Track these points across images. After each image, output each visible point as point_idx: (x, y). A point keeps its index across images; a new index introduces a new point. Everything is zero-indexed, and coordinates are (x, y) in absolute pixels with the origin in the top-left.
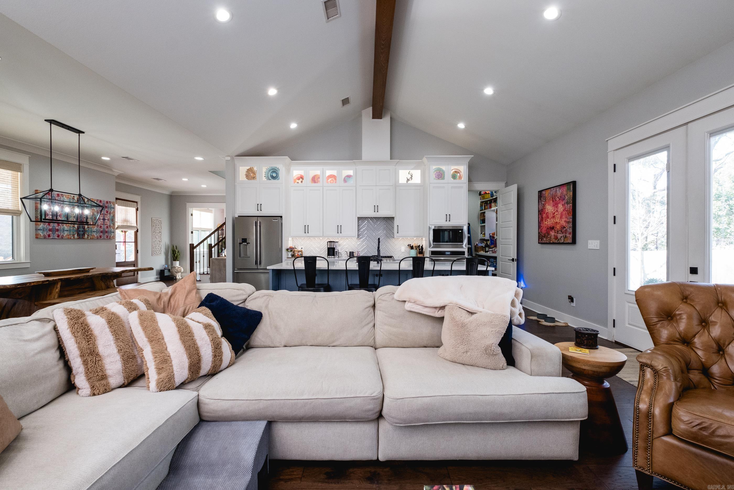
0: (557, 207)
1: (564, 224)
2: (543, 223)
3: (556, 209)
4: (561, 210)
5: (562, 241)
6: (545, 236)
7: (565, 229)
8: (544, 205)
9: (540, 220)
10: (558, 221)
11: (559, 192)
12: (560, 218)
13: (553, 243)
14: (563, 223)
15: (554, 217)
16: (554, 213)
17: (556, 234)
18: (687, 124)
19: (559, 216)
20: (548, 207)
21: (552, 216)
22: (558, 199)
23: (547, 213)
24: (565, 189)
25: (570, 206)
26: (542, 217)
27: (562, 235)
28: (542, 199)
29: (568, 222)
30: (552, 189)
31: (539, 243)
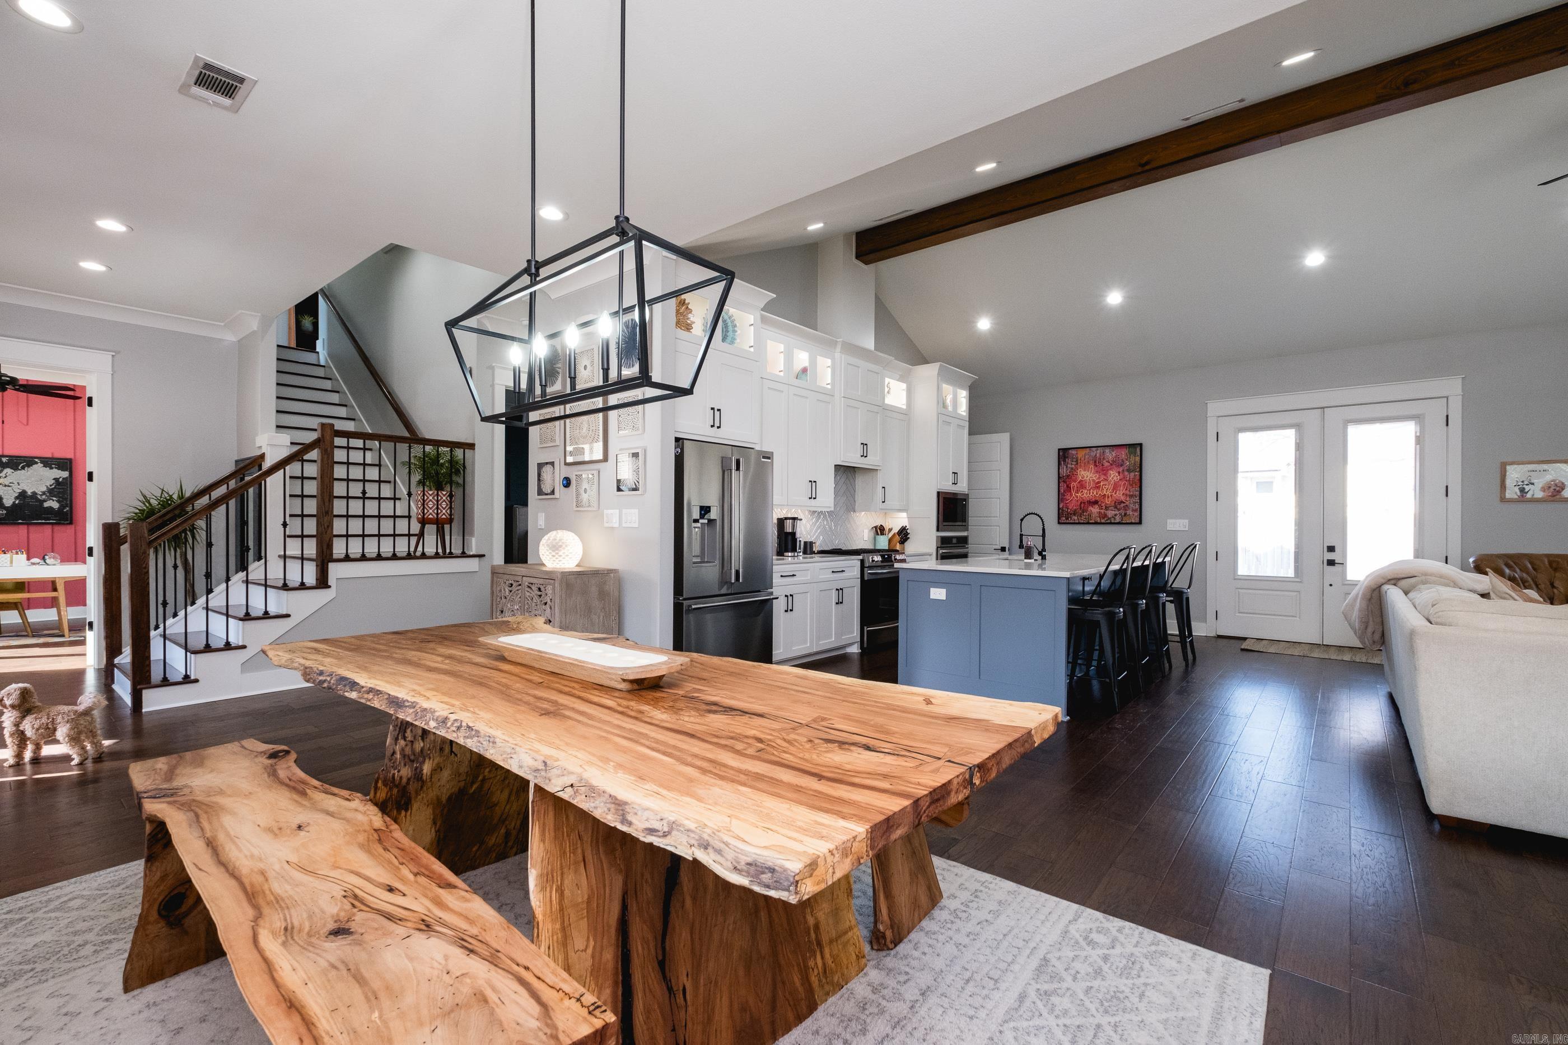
0: (1105, 475)
1: (1123, 498)
2: (1071, 495)
3: (1102, 477)
4: (1115, 478)
5: (1118, 519)
6: (1074, 515)
7: (1122, 505)
8: (1073, 471)
9: (1062, 491)
10: (1108, 493)
11: (1110, 455)
12: (1113, 490)
13: (1096, 523)
14: (1120, 495)
15: (1098, 488)
16: (1099, 482)
17: (1102, 511)
18: (1323, 408)
19: (1111, 487)
20: (1083, 472)
21: (1092, 485)
22: (1106, 464)
23: (1081, 481)
24: (1123, 453)
25: (1135, 475)
26: (1069, 487)
27: (1117, 512)
28: (1068, 461)
29: (1131, 496)
30: (1094, 449)
31: (1059, 523)
